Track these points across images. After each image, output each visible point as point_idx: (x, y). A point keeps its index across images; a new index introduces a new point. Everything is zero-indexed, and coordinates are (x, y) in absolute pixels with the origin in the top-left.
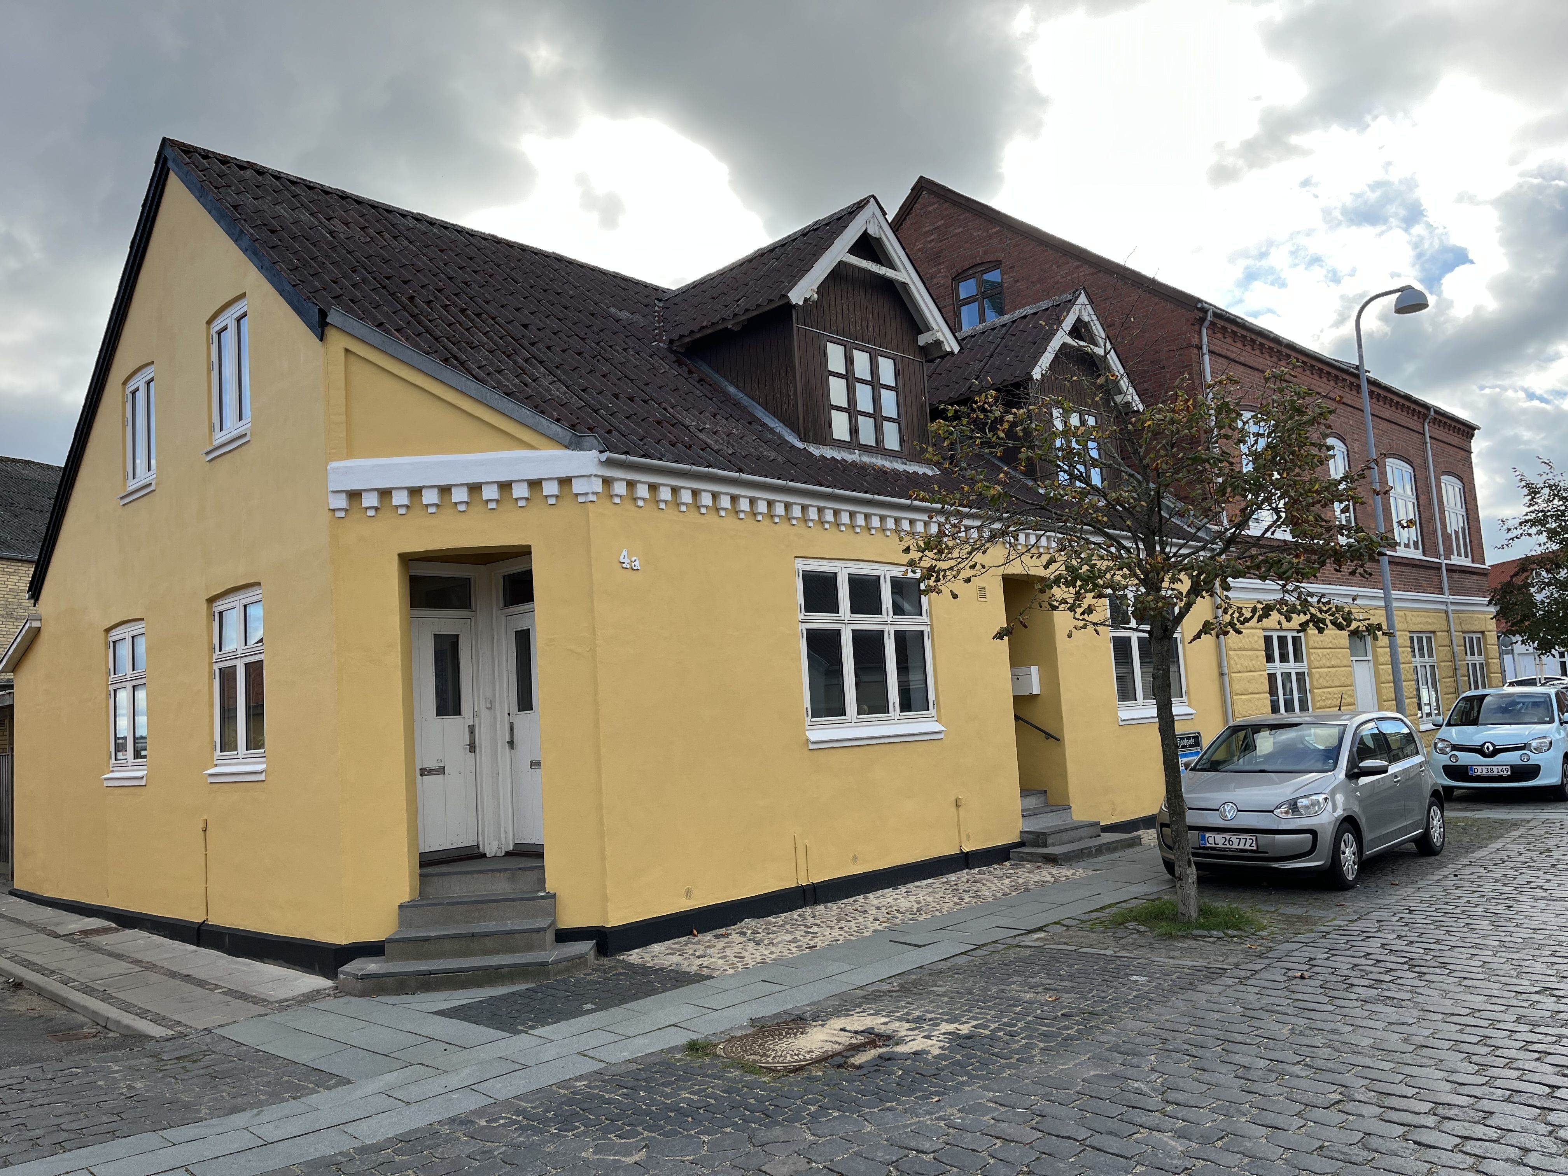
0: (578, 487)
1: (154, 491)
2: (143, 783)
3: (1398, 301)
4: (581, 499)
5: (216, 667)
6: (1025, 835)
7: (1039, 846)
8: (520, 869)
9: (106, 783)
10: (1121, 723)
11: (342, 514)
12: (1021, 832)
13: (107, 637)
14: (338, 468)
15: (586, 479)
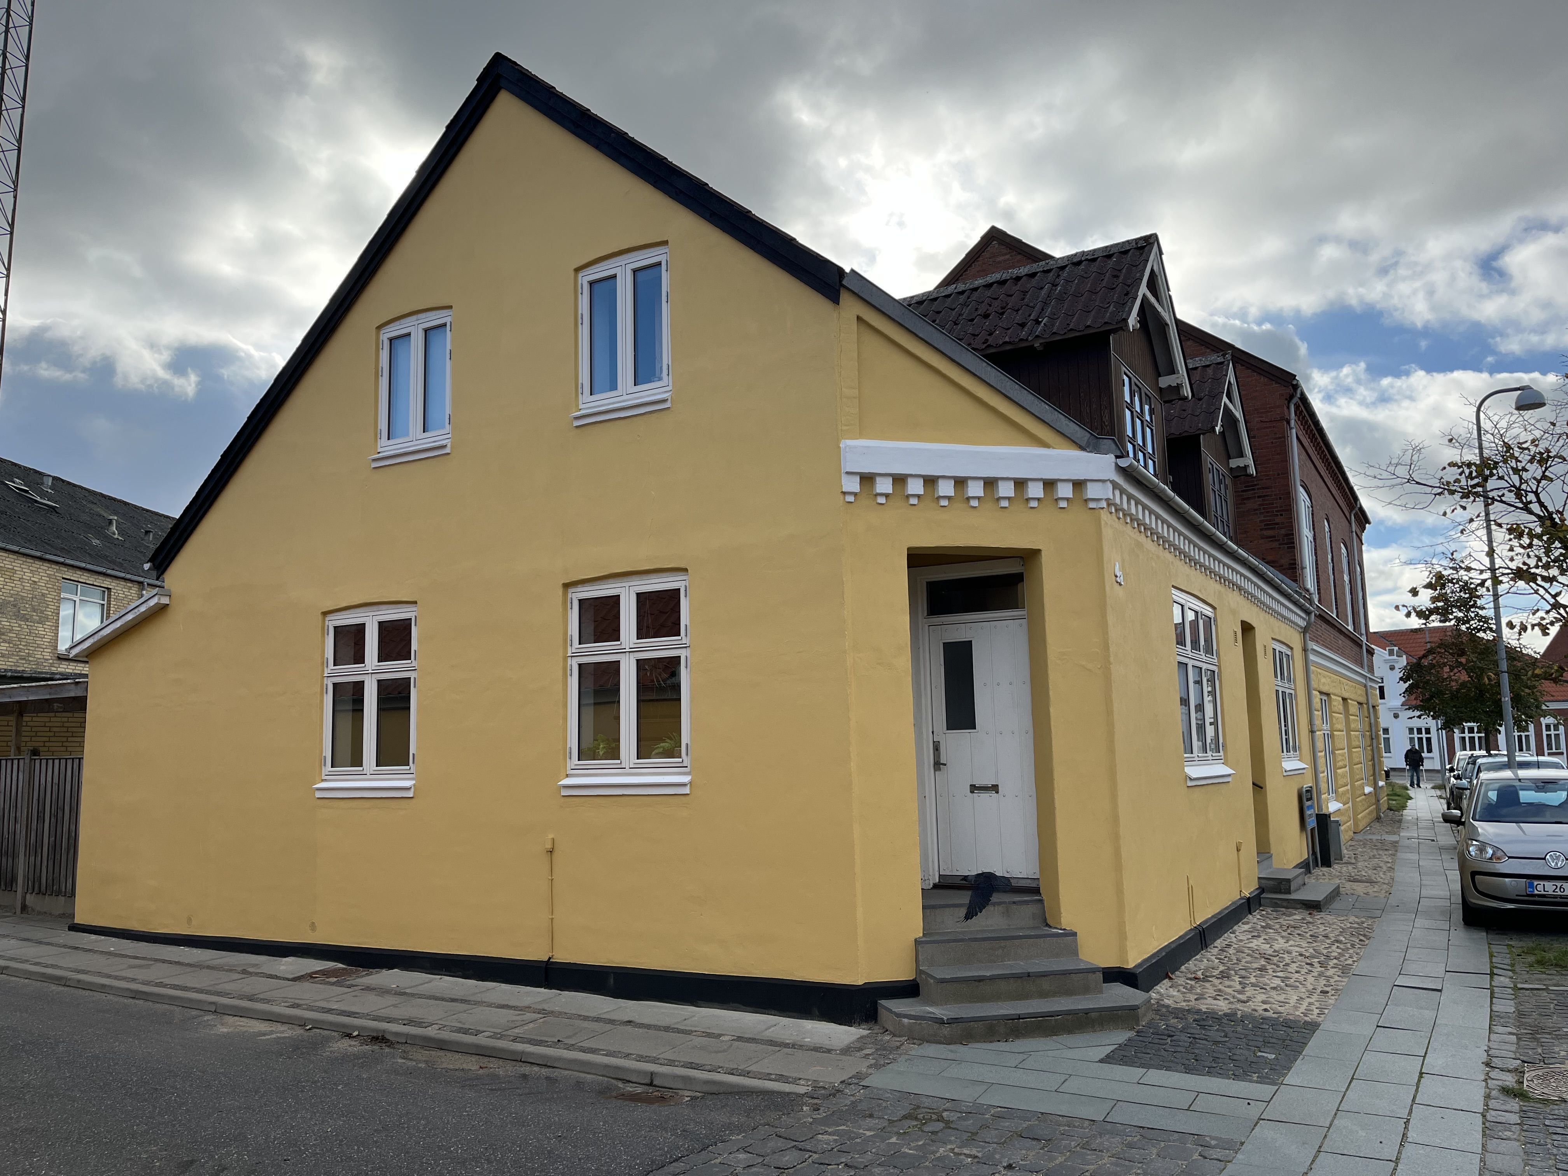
0: (1092, 491)
1: (448, 454)
2: (410, 794)
3: (1519, 398)
4: (1092, 505)
5: (574, 664)
6: (1263, 881)
7: (1280, 892)
8: (1014, 903)
9: (319, 794)
10: (1285, 774)
11: (851, 499)
12: (1259, 878)
13: (324, 621)
14: (855, 447)
15: (1100, 484)
